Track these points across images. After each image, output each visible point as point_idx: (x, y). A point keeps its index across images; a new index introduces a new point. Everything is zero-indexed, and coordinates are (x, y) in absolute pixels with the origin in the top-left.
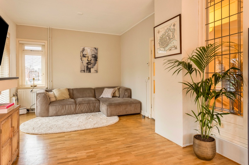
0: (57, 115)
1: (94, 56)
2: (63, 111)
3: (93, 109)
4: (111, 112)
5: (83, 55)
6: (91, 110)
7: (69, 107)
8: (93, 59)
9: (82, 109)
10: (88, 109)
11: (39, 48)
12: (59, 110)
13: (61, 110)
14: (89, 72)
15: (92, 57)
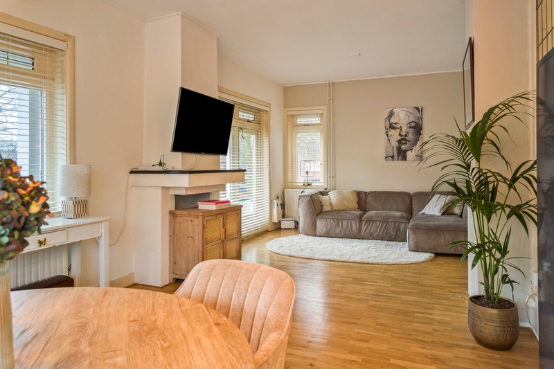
0: (328, 235)
1: (413, 124)
2: (337, 231)
3: (394, 234)
4: (417, 242)
5: (391, 124)
6: (391, 236)
7: (348, 224)
8: (411, 131)
9: (372, 231)
10: (383, 233)
11: (316, 120)
12: (331, 227)
13: (335, 227)
14: (403, 160)
15: (410, 127)
